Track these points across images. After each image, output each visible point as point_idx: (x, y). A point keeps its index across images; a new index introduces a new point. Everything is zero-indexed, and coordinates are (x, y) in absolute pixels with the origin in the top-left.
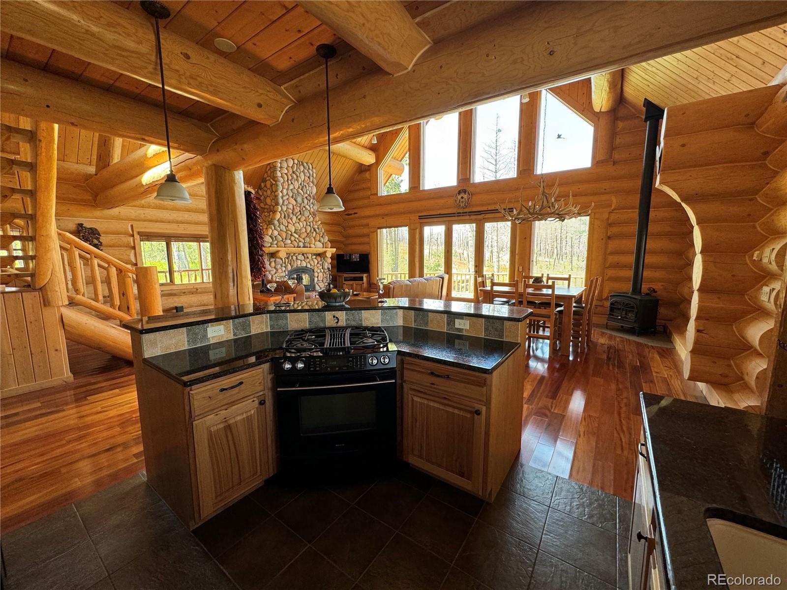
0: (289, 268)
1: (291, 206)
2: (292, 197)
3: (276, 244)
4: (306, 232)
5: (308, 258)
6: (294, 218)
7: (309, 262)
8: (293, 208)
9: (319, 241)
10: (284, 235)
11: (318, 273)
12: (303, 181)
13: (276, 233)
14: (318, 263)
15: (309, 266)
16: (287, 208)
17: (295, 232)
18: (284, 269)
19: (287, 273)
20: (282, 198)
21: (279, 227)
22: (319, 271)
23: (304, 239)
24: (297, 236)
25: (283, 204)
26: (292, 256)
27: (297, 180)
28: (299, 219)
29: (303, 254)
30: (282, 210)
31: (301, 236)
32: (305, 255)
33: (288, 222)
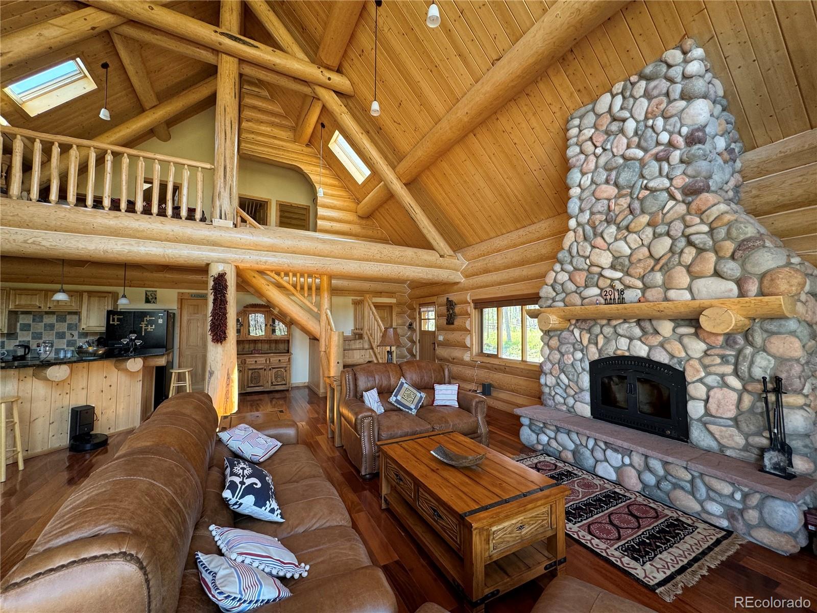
0: (593, 354)
1: (601, 206)
2: (607, 182)
3: (563, 300)
4: (651, 256)
5: (657, 332)
6: (613, 229)
7: (662, 345)
8: (609, 206)
9: (717, 274)
10: (581, 278)
11: (709, 388)
12: (646, 118)
13: (563, 277)
14: (706, 354)
15: (661, 357)
16: (592, 214)
17: (613, 267)
18: (579, 355)
19: (587, 366)
20: (580, 199)
21: (571, 263)
22: (711, 380)
23: (642, 278)
24: (619, 275)
25: (581, 210)
26: (602, 327)
27: (622, 131)
28: (627, 228)
29: (638, 322)
30: (579, 224)
31: (632, 271)
32: (647, 325)
33: (593, 247)
